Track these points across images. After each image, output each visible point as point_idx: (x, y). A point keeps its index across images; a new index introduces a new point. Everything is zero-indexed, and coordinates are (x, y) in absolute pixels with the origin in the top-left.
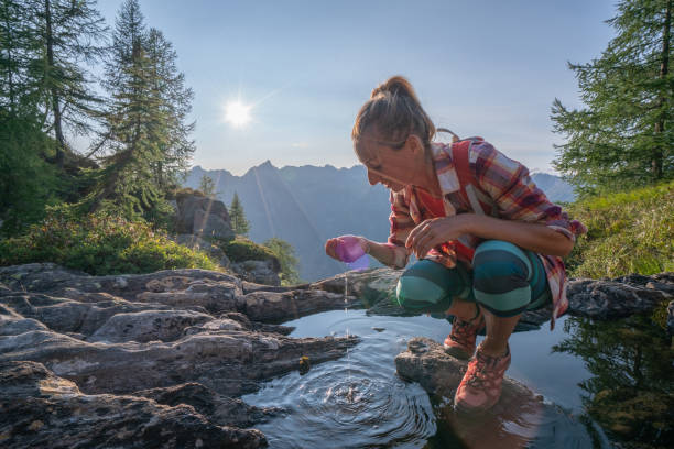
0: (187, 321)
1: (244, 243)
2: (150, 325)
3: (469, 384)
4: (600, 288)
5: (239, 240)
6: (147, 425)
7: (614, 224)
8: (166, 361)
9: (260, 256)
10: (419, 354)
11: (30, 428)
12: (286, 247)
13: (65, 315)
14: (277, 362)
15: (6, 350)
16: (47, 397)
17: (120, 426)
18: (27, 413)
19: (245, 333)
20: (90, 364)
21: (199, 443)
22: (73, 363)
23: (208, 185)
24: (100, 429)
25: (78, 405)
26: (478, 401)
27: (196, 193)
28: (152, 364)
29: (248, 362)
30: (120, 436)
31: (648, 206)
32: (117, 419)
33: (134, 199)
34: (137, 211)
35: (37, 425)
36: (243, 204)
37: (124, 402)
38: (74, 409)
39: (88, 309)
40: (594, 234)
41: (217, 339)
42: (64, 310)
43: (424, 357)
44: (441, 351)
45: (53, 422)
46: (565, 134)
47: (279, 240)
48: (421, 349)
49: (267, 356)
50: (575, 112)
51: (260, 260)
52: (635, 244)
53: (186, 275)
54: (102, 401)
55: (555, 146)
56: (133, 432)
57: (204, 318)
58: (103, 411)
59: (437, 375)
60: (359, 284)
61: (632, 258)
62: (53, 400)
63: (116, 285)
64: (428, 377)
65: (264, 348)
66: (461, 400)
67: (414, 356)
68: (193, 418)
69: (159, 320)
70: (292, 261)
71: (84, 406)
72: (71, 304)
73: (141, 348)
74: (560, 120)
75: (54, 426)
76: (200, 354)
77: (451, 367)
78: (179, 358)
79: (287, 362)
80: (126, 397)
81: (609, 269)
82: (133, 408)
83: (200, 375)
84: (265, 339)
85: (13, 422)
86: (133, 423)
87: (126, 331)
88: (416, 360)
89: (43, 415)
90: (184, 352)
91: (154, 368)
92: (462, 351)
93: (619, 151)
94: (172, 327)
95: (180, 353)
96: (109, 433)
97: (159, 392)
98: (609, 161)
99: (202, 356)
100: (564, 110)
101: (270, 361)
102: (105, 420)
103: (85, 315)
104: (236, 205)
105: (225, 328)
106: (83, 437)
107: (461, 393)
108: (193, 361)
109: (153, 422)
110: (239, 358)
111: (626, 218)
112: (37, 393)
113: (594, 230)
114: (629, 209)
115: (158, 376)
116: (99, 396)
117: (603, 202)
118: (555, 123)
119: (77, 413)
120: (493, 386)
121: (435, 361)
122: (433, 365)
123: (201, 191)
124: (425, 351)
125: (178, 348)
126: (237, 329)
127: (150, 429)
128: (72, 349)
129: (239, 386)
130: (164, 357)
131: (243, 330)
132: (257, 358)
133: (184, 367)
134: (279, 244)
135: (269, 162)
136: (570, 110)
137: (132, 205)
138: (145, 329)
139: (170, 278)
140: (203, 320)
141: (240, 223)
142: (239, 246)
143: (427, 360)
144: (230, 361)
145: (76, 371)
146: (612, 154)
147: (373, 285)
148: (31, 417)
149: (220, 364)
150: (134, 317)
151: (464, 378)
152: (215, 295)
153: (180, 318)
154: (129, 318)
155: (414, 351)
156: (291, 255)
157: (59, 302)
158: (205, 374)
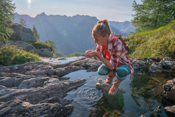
0: (44, 80)
1: (40, 43)
2: (34, 82)
3: (112, 90)
4: (138, 63)
5: (38, 42)
6: (50, 109)
7: (143, 40)
8: (44, 92)
9: (46, 47)
10: (101, 83)
11: (26, 114)
12: (53, 43)
13: (8, 82)
14: (69, 88)
15: (1, 95)
16: (26, 107)
17: (45, 110)
18: (24, 111)
19: (60, 82)
20: (25, 96)
21: (62, 110)
22: (20, 96)
23: (23, 22)
24: (41, 111)
25: (34, 107)
26: (113, 93)
27: (20, 25)
28: (40, 93)
29: (63, 89)
30: (46, 112)
31: (151, 36)
32: (43, 109)
33: (3, 34)
34: (6, 38)
35: (27, 113)
36: (37, 29)
37: (43, 105)
38: (33, 108)
39: (14, 79)
40: (138, 43)
41: (55, 85)
42: (7, 81)
43: (102, 84)
44: (105, 82)
45: (30, 112)
46: (135, 12)
47: (50, 40)
48: (101, 82)
49: (67, 87)
50: (139, 5)
51: (46, 48)
52: (147, 47)
53: (35, 64)
54: (39, 106)
55: (132, 15)
56: (48, 111)
57: (48, 78)
58: (40, 108)
59: (105, 88)
60: (83, 63)
61: (145, 51)
62: (28, 108)
63: (14, 69)
64: (103, 89)
65: (66, 85)
66: (110, 94)
67: (100, 84)
68: (59, 106)
69: (36, 81)
70: (55, 47)
71: (35, 107)
72: (8, 79)
73: (36, 89)
74: (135, 7)
75: (31, 113)
76: (51, 89)
77: (108, 86)
78: (47, 91)
79: (72, 88)
80: (43, 104)
81: (140, 54)
82: (46, 106)
83: (53, 94)
84: (66, 83)
85: (22, 114)
86: (47, 109)
87: (28, 85)
88: (100, 85)
89: (27, 111)
90: (48, 89)
91: (41, 94)
92: (110, 82)
93: (148, 19)
94: (40, 82)
95: (47, 89)
96: (43, 112)
97: (47, 100)
98: (145, 21)
99: (52, 89)
100: (136, 4)
101: (68, 88)
102: (41, 110)
103: (14, 81)
104: (34, 29)
105: (55, 81)
106: (38, 114)
107: (110, 92)
108: (50, 91)
109: (51, 108)
110: (61, 88)
111: (146, 39)
112: (23, 107)
113: (138, 42)
114: (147, 36)
115: (43, 96)
116: (37, 105)
117: (141, 34)
118: (133, 8)
119: (34, 109)
120: (116, 90)
121: (104, 85)
122: (104, 86)
123: (20, 24)
124: (102, 83)
125: (46, 88)
126: (58, 81)
127: (51, 109)
128: (19, 93)
129: (63, 95)
130: (43, 91)
131: (60, 81)
132: (65, 88)
133: (49, 93)
134: (50, 42)
135: (44, 13)
136: (137, 4)
137: (3, 36)
138: (33, 83)
139: (31, 65)
140: (48, 79)
141: (37, 35)
142: (38, 44)
143: (103, 85)
144: (59, 89)
145: (22, 98)
146: (146, 20)
147: (87, 64)
148: (25, 112)
149: (57, 91)
150: (29, 81)
151: (111, 89)
152: (47, 70)
153: (42, 79)
154: (28, 81)
155: (100, 83)
156: (54, 45)
157: (4, 78)
158: (54, 93)
